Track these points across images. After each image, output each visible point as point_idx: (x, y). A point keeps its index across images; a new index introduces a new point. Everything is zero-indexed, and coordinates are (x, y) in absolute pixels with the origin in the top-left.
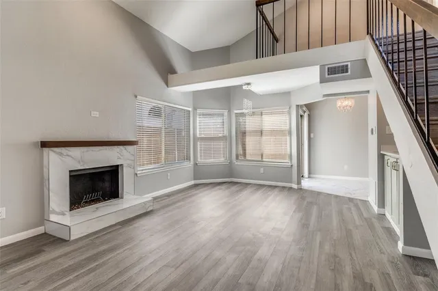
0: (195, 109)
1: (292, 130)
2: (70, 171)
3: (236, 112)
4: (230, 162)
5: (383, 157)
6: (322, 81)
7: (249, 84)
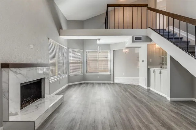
0: (69, 48)
1: (111, 60)
2: (21, 84)
3: (86, 51)
4: (84, 74)
5: (149, 70)
6: (133, 42)
7: (99, 39)
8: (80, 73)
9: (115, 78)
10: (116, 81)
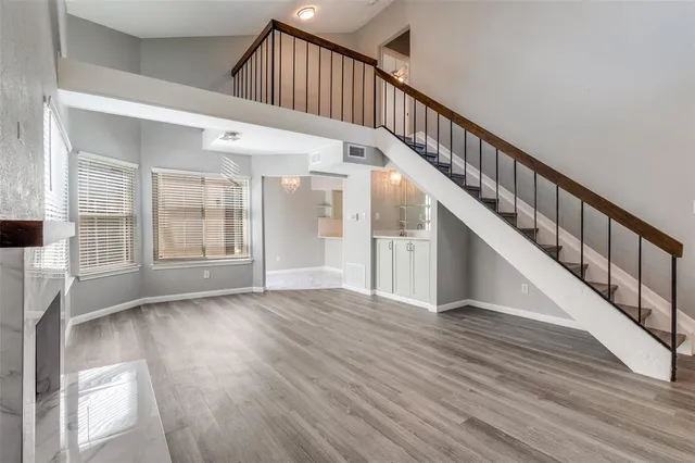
0: (75, 150)
1: (254, 212)
3: (155, 170)
4: (143, 269)
5: (374, 241)
6: (346, 159)
7: (234, 134)
8: (123, 265)
9: (267, 273)
10: (270, 285)
